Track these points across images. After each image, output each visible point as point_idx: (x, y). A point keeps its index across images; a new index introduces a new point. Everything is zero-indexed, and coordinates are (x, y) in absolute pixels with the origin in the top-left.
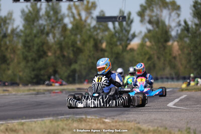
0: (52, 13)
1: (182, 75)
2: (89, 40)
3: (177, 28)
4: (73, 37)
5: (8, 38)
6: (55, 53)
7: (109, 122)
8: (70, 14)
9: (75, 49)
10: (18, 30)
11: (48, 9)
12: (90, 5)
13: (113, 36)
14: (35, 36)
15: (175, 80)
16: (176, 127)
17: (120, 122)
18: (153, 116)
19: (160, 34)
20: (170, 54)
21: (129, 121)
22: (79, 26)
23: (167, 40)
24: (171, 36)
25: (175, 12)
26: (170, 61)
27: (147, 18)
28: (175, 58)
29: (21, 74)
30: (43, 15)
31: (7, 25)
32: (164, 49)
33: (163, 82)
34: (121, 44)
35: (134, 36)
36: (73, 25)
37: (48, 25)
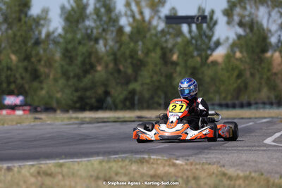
0: (103, 10)
2: (154, 50)
4: (132, 45)
5: (42, 45)
6: (107, 66)
7: (181, 165)
8: (129, 13)
9: (134, 62)
10: (56, 34)
11: (98, 5)
13: (188, 43)
14: (80, 43)
16: (277, 173)
17: (196, 164)
18: (244, 157)
19: (255, 41)
20: (269, 70)
21: (210, 164)
22: (141, 29)
23: (264, 50)
24: (270, 44)
27: (236, 19)
28: (276, 74)
29: (59, 95)
30: (91, 14)
31: (40, 28)
32: (260, 63)
33: (257, 108)
34: (200, 55)
35: (218, 44)
36: (133, 28)
37: (97, 28)
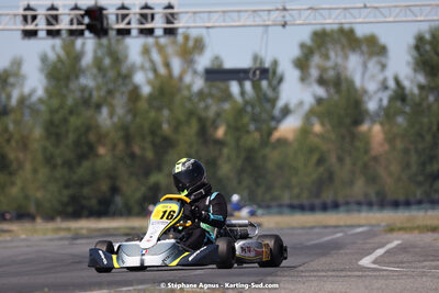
0: (107, 61)
1: (390, 197)
2: (188, 122)
3: (380, 95)
4: (153, 114)
5: (12, 117)
6: (114, 147)
8: (147, 65)
9: (158, 140)
10: (34, 99)
11: (100, 54)
12: (191, 44)
13: (240, 112)
14: (71, 112)
15: (375, 208)
19: (344, 108)
20: (366, 152)
22: (166, 90)
23: (357, 121)
24: (367, 112)
25: (375, 59)
26: (365, 166)
27: (314, 73)
28: (375, 159)
29: (39, 195)
30: (88, 66)
31: (9, 89)
32: (352, 141)
33: (348, 211)
34: (258, 129)
35: (286, 111)
36: (153, 87)
37: (98, 88)
